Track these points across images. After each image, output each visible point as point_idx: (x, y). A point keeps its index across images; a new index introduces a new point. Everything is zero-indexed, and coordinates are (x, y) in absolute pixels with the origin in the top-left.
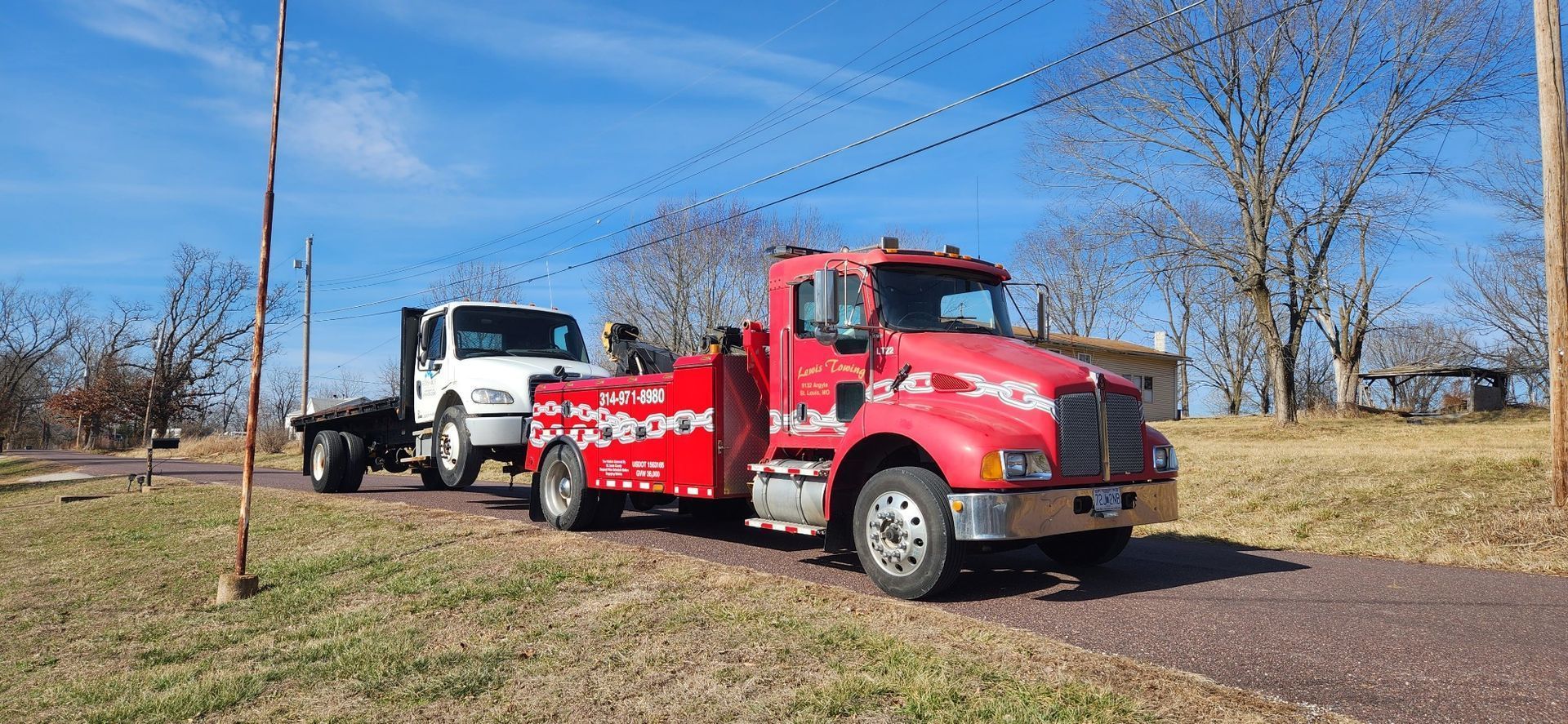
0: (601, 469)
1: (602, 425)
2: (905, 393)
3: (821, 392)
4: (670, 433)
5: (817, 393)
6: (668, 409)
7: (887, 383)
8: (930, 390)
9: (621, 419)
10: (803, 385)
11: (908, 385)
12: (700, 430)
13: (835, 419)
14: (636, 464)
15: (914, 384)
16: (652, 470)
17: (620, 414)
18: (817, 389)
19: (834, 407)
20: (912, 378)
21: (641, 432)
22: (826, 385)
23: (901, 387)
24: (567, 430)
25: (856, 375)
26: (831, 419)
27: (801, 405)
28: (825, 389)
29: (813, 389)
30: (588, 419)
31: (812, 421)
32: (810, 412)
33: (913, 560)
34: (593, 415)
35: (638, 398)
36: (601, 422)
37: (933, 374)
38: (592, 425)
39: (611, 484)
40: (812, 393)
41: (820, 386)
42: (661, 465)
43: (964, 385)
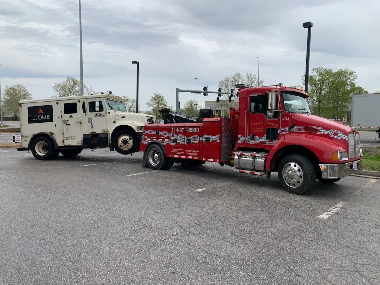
0: (172, 152)
1: (172, 138)
2: (293, 132)
3: (260, 131)
4: (201, 142)
5: (259, 131)
6: (200, 134)
7: (287, 129)
8: (303, 131)
9: (181, 137)
10: (253, 128)
11: (295, 129)
12: (214, 141)
13: (265, 139)
14: (187, 151)
15: (297, 129)
16: (194, 153)
17: (180, 135)
18: (259, 130)
19: (265, 135)
20: (296, 127)
21: (189, 141)
22: (262, 128)
23: (292, 130)
24: (157, 139)
25: (274, 126)
26: (264, 139)
27: (253, 134)
28: (261, 129)
29: (256, 130)
30: (166, 136)
31: (256, 139)
32: (255, 137)
33: (299, 182)
34: (169, 135)
35: (188, 130)
36: (172, 137)
37: (304, 127)
38: (168, 138)
39: (176, 156)
40: (256, 131)
41: (260, 129)
42: (198, 151)
43: (317, 130)
